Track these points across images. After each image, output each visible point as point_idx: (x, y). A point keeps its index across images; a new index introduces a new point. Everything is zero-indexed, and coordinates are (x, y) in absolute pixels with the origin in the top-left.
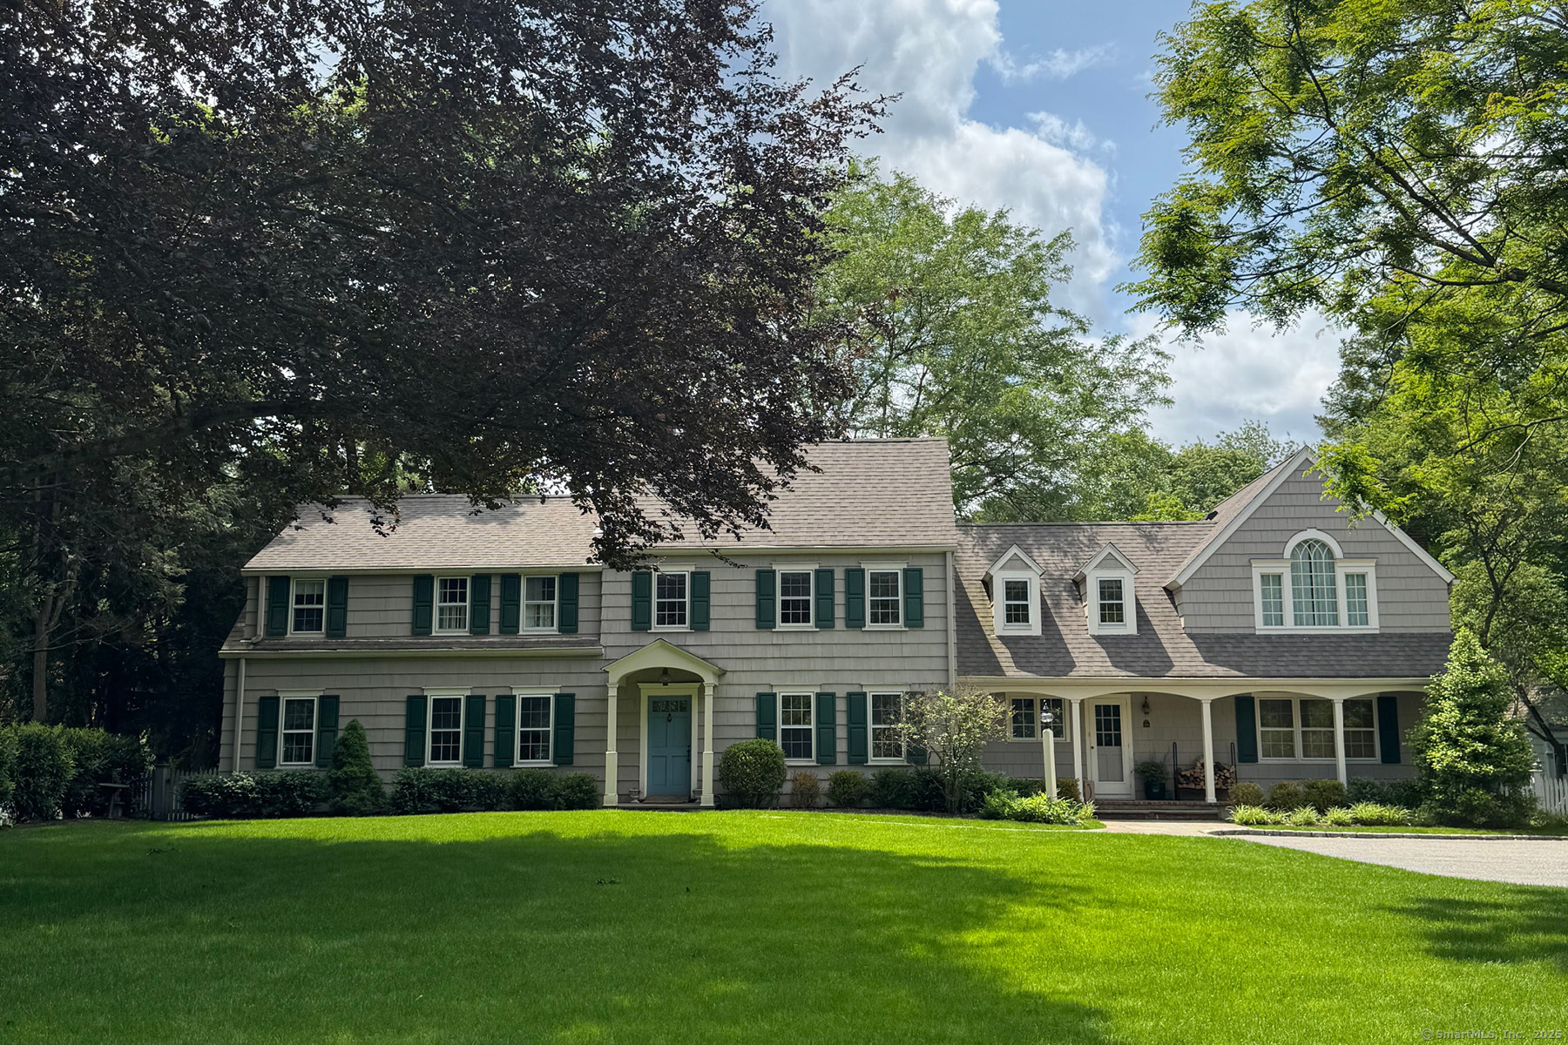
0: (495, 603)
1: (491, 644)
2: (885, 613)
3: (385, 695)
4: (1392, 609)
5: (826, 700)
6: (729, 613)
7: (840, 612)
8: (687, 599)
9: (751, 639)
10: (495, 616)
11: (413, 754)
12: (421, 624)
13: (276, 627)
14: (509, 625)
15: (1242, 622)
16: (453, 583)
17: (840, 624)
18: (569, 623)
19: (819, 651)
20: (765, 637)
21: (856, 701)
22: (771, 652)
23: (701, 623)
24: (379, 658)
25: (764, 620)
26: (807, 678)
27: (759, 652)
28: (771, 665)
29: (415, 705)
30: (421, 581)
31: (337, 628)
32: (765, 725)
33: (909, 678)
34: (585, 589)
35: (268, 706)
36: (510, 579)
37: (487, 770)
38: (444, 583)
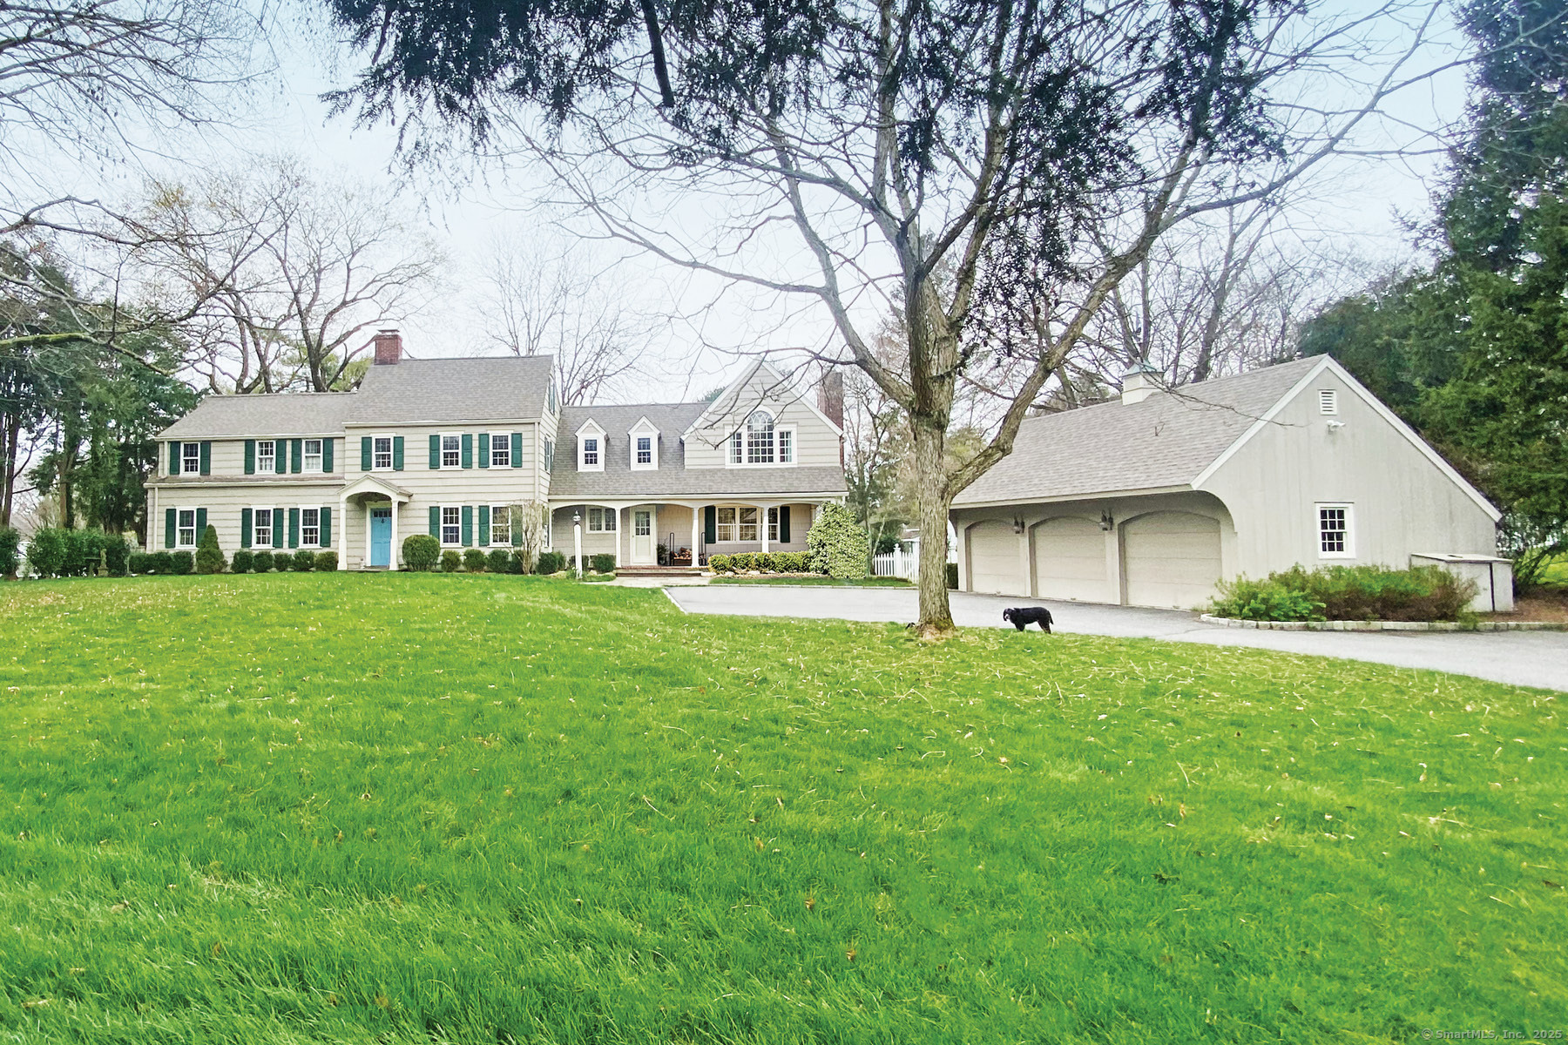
0: (289, 455)
1: (286, 480)
2: (500, 459)
3: (231, 508)
4: (806, 452)
5: (467, 510)
6: (415, 460)
7: (475, 459)
8: (392, 453)
9: (426, 475)
10: (288, 463)
11: (246, 541)
12: (249, 468)
13: (174, 469)
14: (296, 468)
15: (719, 461)
16: (267, 444)
17: (475, 465)
18: (328, 467)
19: (464, 482)
20: (434, 473)
21: (483, 510)
22: (438, 482)
23: (399, 467)
24: (228, 485)
25: (434, 465)
26: (457, 497)
27: (430, 483)
28: (437, 490)
29: (246, 513)
30: (249, 444)
31: (206, 471)
32: (434, 522)
33: (513, 496)
34: (337, 445)
35: (171, 513)
36: (296, 442)
37: (286, 550)
38: (261, 444)
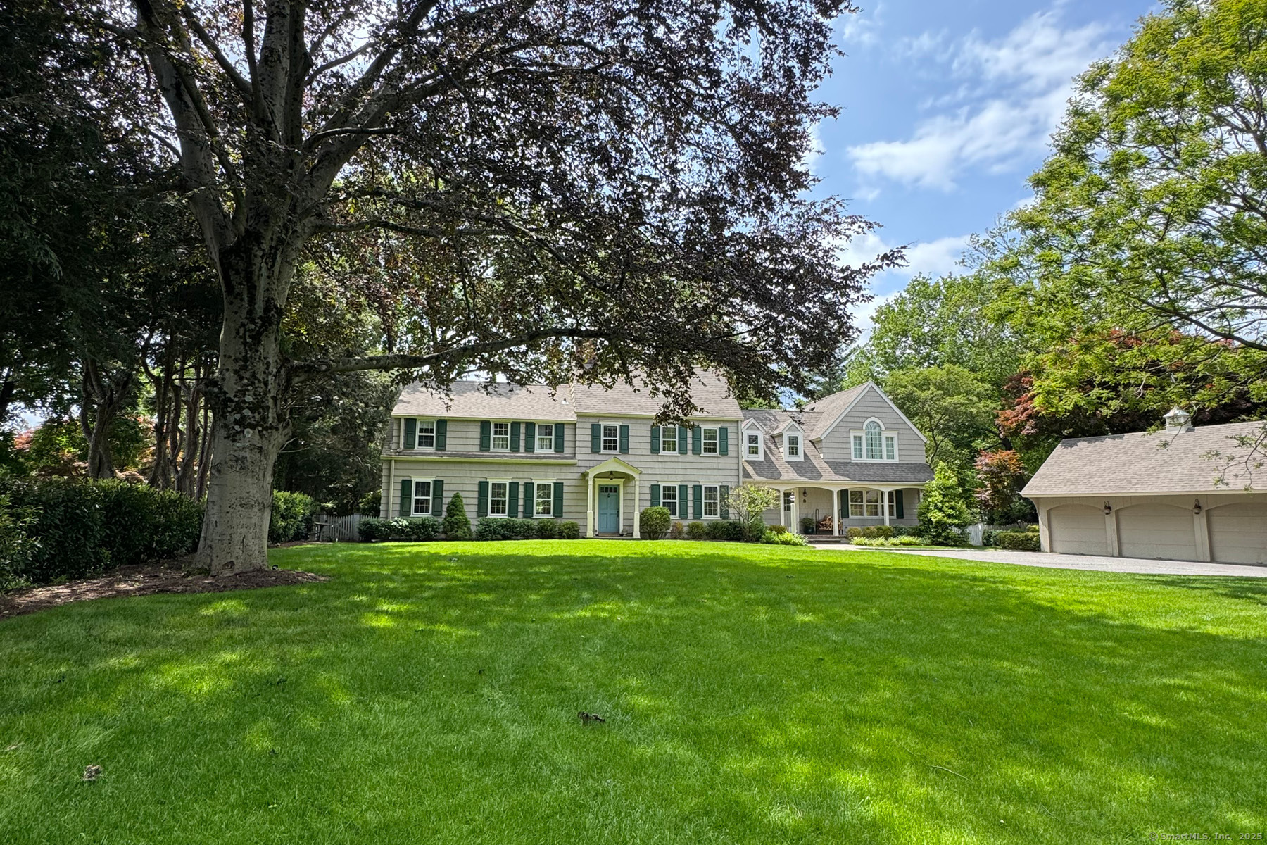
0: (522, 436)
1: (521, 457)
2: (711, 448)
3: (467, 481)
4: (904, 453)
5: (683, 488)
6: (638, 446)
7: (690, 447)
8: (618, 438)
9: (648, 458)
10: (522, 443)
11: (482, 511)
12: (484, 446)
13: (409, 445)
14: (530, 448)
15: (846, 456)
16: (501, 426)
17: (690, 453)
18: (559, 448)
19: (680, 465)
20: (655, 458)
21: (697, 489)
22: (657, 465)
23: (625, 450)
24: (463, 462)
25: (655, 450)
26: (673, 478)
27: (652, 465)
28: (657, 471)
29: (483, 486)
30: (485, 424)
31: (441, 446)
32: (654, 500)
33: (721, 479)
34: (568, 431)
35: (406, 484)
36: (530, 425)
37: (519, 520)
38: (496, 426)
